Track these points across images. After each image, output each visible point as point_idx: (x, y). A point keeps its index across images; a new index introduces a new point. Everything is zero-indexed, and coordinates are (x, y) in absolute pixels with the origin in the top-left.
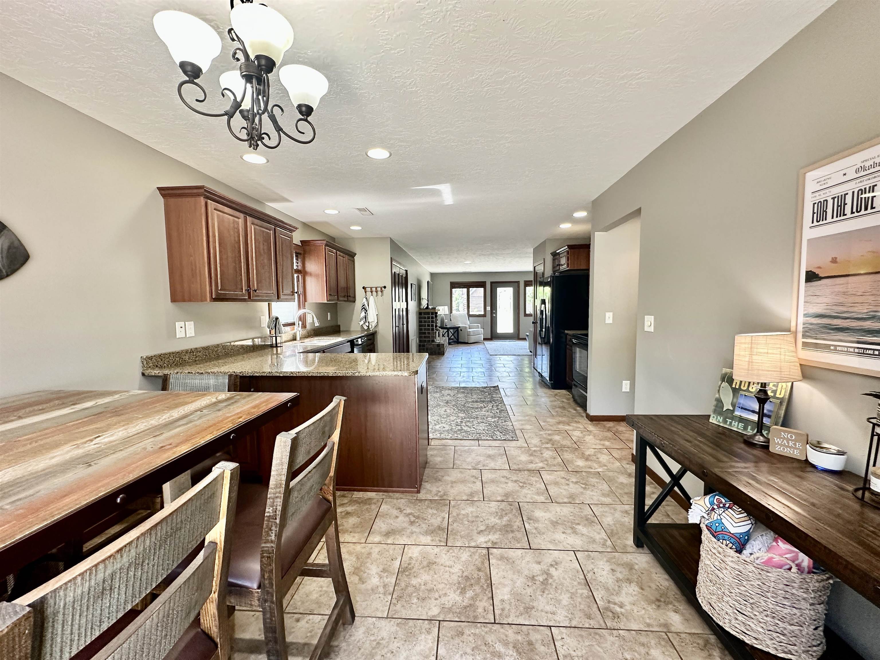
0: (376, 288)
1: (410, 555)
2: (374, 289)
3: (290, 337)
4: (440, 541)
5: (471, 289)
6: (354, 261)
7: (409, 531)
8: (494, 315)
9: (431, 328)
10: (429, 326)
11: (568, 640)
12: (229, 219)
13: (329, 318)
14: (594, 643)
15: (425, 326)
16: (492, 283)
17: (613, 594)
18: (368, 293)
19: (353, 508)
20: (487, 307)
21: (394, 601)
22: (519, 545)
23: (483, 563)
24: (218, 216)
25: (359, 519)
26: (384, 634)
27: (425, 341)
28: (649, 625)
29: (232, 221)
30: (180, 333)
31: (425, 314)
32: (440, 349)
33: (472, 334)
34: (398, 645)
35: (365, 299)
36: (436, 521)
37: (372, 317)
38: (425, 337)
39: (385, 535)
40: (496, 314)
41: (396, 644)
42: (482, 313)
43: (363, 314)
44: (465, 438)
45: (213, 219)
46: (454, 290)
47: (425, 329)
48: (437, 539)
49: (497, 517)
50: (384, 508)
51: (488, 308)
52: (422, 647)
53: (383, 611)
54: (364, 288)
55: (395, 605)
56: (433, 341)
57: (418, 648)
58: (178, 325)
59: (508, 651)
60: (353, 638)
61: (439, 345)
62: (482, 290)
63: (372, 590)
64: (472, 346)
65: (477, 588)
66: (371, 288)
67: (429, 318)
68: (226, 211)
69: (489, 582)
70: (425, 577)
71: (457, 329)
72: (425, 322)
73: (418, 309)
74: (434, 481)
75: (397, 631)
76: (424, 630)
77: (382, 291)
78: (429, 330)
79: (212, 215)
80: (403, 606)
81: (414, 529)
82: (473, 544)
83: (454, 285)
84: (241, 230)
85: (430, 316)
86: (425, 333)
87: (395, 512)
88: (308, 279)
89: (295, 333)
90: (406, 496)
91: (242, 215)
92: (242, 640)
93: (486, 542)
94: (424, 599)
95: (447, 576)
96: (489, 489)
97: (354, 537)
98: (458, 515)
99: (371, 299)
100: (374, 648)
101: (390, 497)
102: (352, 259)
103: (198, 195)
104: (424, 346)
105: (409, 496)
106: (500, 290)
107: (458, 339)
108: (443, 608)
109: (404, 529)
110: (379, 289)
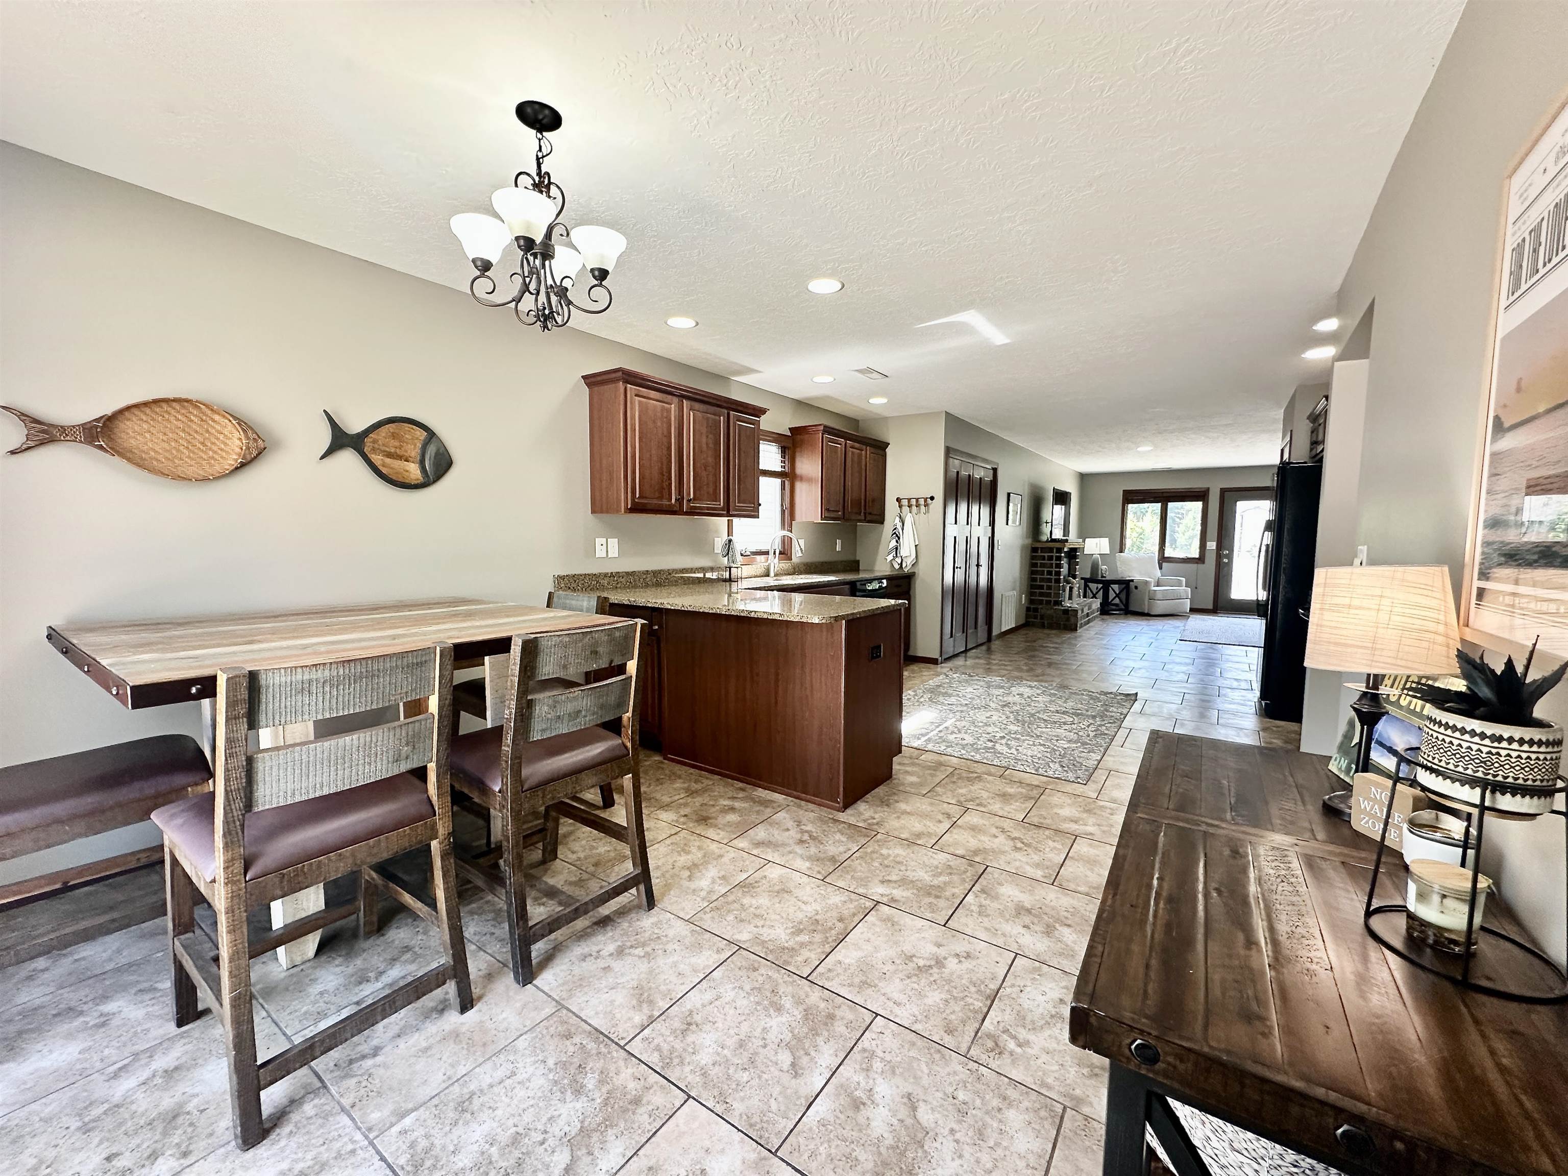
0: (917, 500)
1: (766, 874)
2: (914, 502)
3: (761, 570)
4: (819, 872)
5: (1170, 505)
6: (885, 456)
7: (789, 849)
8: (1226, 560)
9: (1053, 577)
10: (1050, 573)
11: (888, 1038)
12: (655, 406)
13: (838, 548)
14: (923, 1059)
15: (1043, 574)
16: (1223, 491)
17: (1025, 1027)
18: (906, 509)
19: (743, 805)
20: (1208, 544)
21: (708, 909)
22: (930, 915)
23: (854, 915)
24: (640, 402)
25: (739, 819)
26: (671, 933)
27: (1041, 602)
28: (1044, 1084)
29: (659, 409)
30: (600, 552)
31: (1043, 550)
32: (1068, 620)
33: (1159, 596)
34: (677, 948)
35: (898, 519)
36: (832, 849)
37: (907, 550)
38: (1041, 594)
39: (754, 844)
40: (1230, 557)
41: (675, 946)
42: (1195, 554)
43: (893, 543)
44: (985, 761)
45: (632, 408)
46: (1131, 507)
47: (1042, 580)
48: (817, 869)
49: (930, 874)
50: (782, 815)
51: (1212, 545)
52: (699, 961)
53: (687, 913)
54: (898, 500)
55: (705, 913)
56: (1058, 603)
57: (693, 960)
58: (600, 541)
59: (795, 1010)
60: (638, 923)
61: (1066, 612)
62: (1199, 505)
63: (694, 890)
64: (1159, 624)
65: (818, 937)
66: (909, 500)
67: (1051, 558)
68: (652, 396)
69: (841, 937)
70: (763, 901)
71: (1126, 585)
72: (1043, 565)
73: (1029, 541)
74: (879, 803)
75: (686, 936)
76: (715, 949)
77: (926, 505)
78: (1050, 580)
79: (631, 403)
80: (713, 918)
81: (799, 849)
82: (861, 891)
83: (1132, 497)
84: (673, 419)
85: (1055, 554)
86: (1041, 587)
87: (790, 824)
88: (799, 486)
89: (769, 566)
90: (821, 810)
91: (676, 400)
92: (546, 883)
93: (882, 895)
94: (742, 921)
95: (791, 910)
96: (956, 836)
97: (719, 834)
98: (873, 852)
99: (908, 520)
100: (651, 940)
101: (799, 806)
102: (881, 452)
103: (616, 380)
104: (1036, 610)
105: (825, 812)
106: (1242, 507)
107: (1127, 604)
108: (756, 938)
109: (783, 845)
110: (922, 502)
